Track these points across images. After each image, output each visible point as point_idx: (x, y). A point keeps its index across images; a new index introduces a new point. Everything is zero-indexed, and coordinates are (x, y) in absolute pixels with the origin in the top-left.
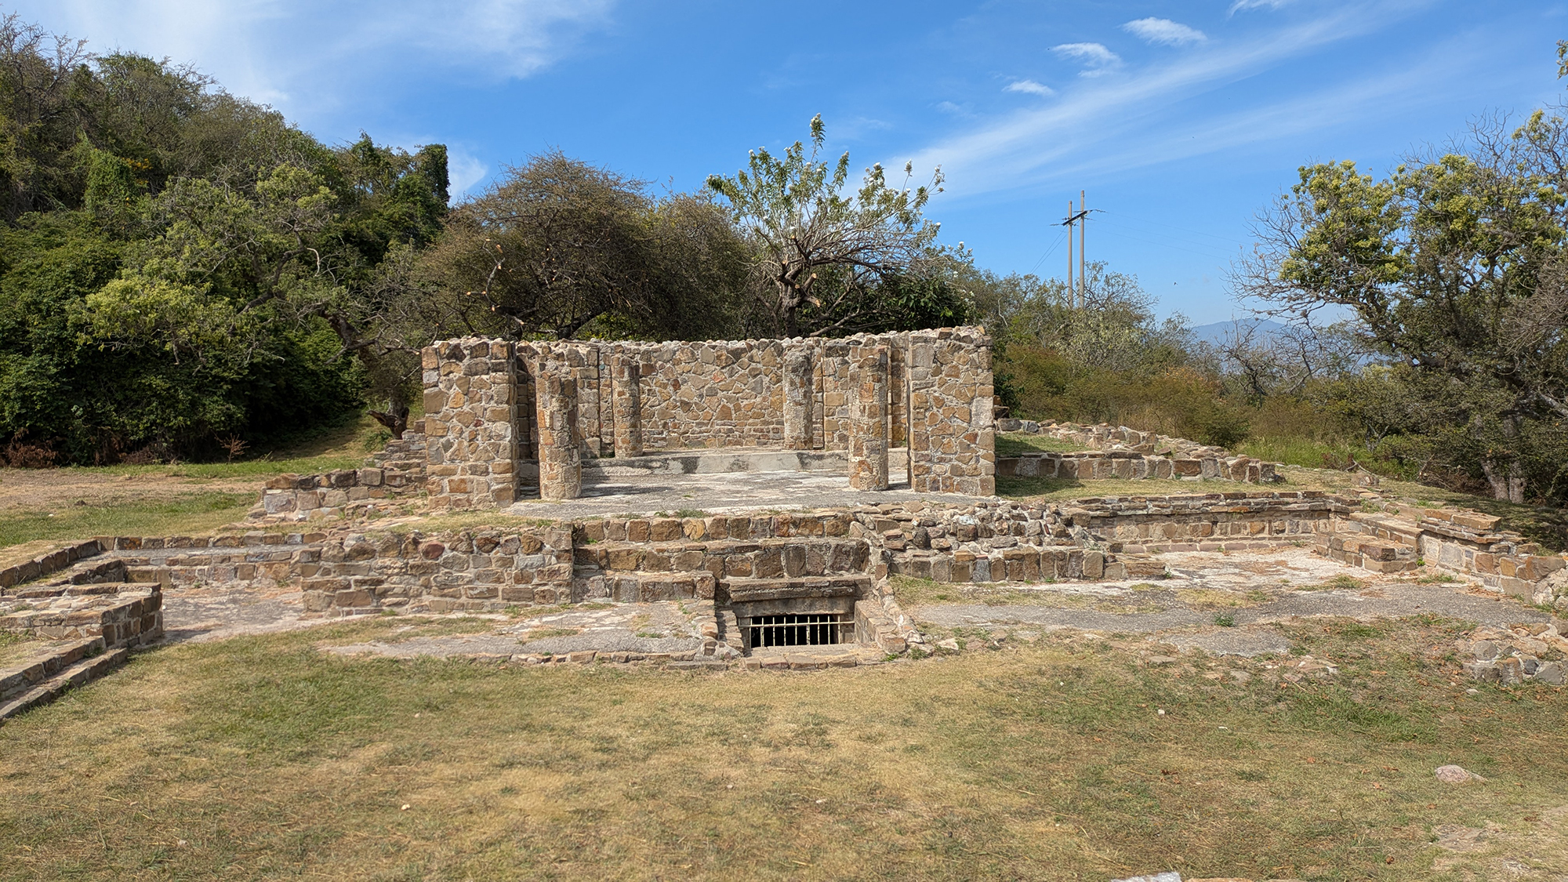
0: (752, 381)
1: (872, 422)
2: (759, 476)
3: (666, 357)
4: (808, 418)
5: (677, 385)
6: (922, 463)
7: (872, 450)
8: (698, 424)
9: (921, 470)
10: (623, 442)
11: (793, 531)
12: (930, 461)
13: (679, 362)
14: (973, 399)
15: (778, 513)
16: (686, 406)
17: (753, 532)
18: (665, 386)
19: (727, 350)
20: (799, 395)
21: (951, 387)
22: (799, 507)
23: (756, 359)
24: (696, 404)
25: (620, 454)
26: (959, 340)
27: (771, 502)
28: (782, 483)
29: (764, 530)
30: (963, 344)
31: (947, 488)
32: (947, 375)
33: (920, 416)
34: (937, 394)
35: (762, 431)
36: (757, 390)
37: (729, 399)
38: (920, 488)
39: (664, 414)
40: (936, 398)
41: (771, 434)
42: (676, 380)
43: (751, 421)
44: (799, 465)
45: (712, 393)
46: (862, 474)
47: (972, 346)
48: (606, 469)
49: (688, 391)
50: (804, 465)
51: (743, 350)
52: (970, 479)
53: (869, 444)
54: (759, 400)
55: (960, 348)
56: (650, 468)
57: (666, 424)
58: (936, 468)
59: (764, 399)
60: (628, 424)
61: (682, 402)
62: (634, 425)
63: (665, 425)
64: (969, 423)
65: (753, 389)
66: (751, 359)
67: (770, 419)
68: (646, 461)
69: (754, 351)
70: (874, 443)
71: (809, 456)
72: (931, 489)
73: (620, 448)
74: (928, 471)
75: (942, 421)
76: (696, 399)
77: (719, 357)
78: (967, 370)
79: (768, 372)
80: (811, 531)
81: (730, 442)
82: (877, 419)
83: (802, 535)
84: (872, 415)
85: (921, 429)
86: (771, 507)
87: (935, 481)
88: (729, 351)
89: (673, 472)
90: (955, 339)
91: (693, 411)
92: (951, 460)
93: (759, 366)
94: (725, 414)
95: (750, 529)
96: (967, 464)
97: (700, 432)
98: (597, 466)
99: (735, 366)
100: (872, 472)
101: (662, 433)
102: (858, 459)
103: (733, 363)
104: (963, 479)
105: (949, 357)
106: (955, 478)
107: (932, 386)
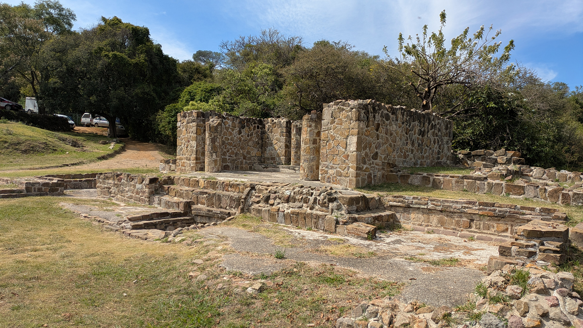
1: (305, 146)
6: (324, 168)
7: (305, 160)
10: (292, 159)
11: (230, 189)
12: (328, 167)
14: (348, 136)
17: (218, 187)
21: (338, 130)
25: (291, 164)
26: (343, 105)
29: (221, 187)
31: (334, 182)
34: (332, 134)
38: (322, 181)
40: (331, 136)
52: (344, 178)
53: (304, 157)
58: (330, 171)
62: (296, 152)
64: (346, 149)
70: (306, 157)
72: (328, 182)
74: (326, 172)
75: (333, 147)
78: (346, 121)
83: (232, 191)
85: (324, 151)
87: (329, 178)
90: (341, 105)
92: (336, 168)
95: (216, 186)
96: (343, 170)
100: (304, 171)
104: (341, 178)
105: (338, 114)
106: (338, 177)
107: (331, 129)
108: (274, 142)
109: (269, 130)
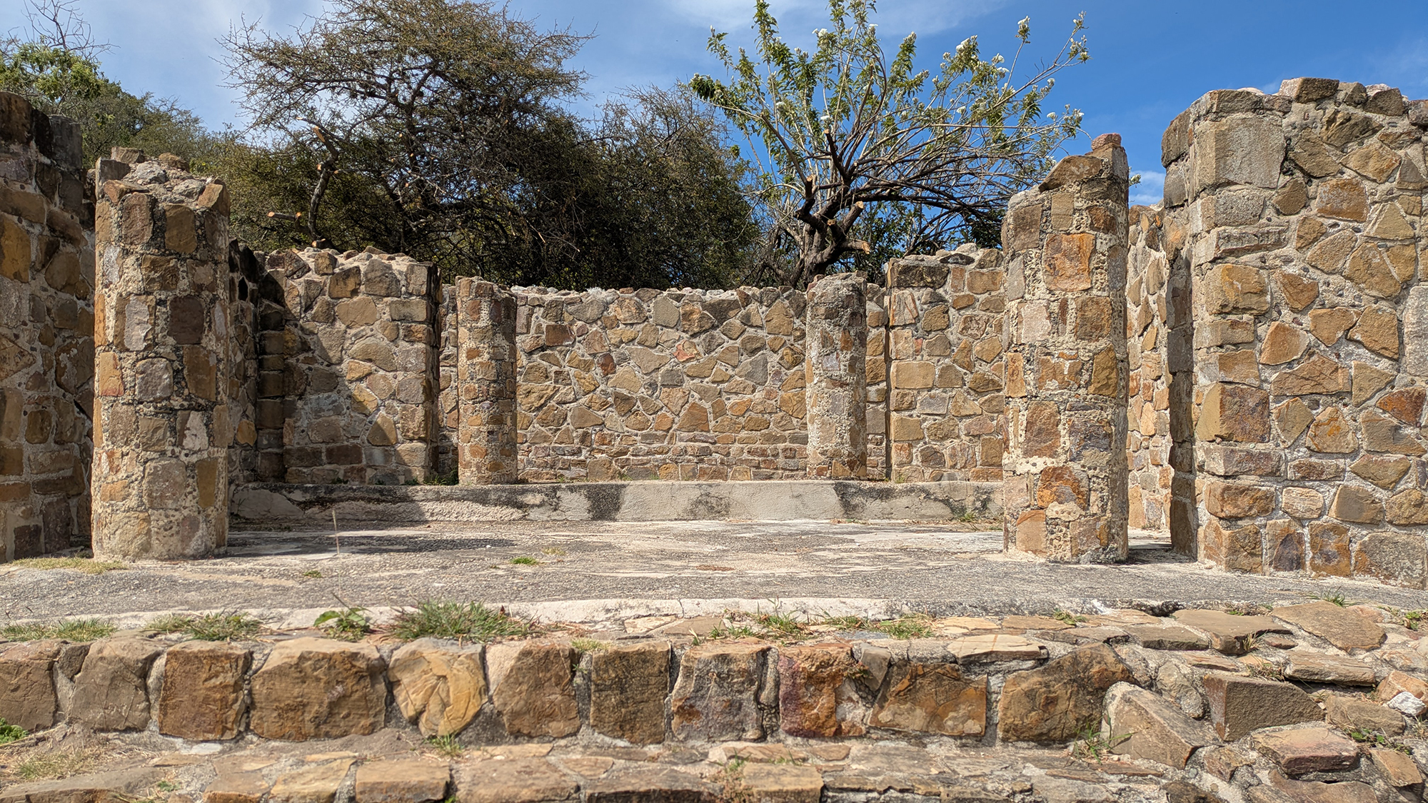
0: (746, 360)
1: (1086, 349)
2: (749, 527)
3: (591, 313)
4: (858, 413)
5: (608, 365)
6: (1246, 481)
7: (1089, 437)
8: (645, 437)
9: (1244, 501)
10: (474, 454)
11: (856, 713)
12: (1274, 474)
13: (615, 323)
14: (1407, 284)
15: (793, 630)
16: (624, 403)
17: (688, 711)
18: (587, 367)
19: (703, 303)
20: (839, 365)
21: (1341, 248)
22: (871, 608)
23: (756, 320)
24: (643, 400)
25: (467, 477)
26: (1364, 103)
27: (770, 587)
28: (802, 543)
29: (734, 707)
30: (1378, 118)
31: (1330, 562)
32: (1324, 212)
33: (1241, 335)
34: (1291, 270)
35: (763, 453)
36: (756, 378)
37: (704, 393)
38: (1243, 559)
39: (583, 417)
40: (1291, 283)
41: (781, 460)
42: (608, 356)
43: (744, 434)
44: (838, 508)
45: (674, 382)
46: (1054, 510)
47: (1403, 124)
48: (428, 506)
49: (629, 377)
50: (849, 509)
51: (732, 305)
52: (1402, 536)
53: (1077, 418)
54: (759, 395)
55: (1368, 129)
56: (520, 506)
57: (586, 435)
58: (1293, 498)
59: (769, 395)
60: (484, 416)
61: (618, 396)
62: (497, 420)
63: (585, 438)
64: (1397, 359)
65: (749, 376)
66: (746, 321)
67: (778, 432)
68: (515, 492)
69: (753, 306)
70: (1093, 415)
71: (860, 491)
72: (1281, 562)
73: (468, 465)
74: (1267, 506)
75: (1309, 352)
76: (643, 392)
77: (687, 316)
78: (1390, 197)
79: (777, 344)
80: (936, 717)
81: (703, 473)
82: (1103, 343)
83: (894, 731)
84: (1087, 330)
85: (1243, 374)
86: (767, 606)
87: (1288, 540)
88: (706, 306)
89: (569, 515)
90: (1350, 101)
91: (636, 413)
92: (1339, 474)
93: (761, 333)
94: (697, 421)
95: (673, 700)
96: (1390, 486)
97: (648, 453)
98: (406, 499)
99: (716, 333)
100: (1086, 505)
101: (579, 451)
102: (1041, 463)
103: (714, 327)
104: (1379, 533)
105: (1331, 157)
106: (1353, 530)
107: (1279, 244)
108: (349, 368)
109: (308, 307)
